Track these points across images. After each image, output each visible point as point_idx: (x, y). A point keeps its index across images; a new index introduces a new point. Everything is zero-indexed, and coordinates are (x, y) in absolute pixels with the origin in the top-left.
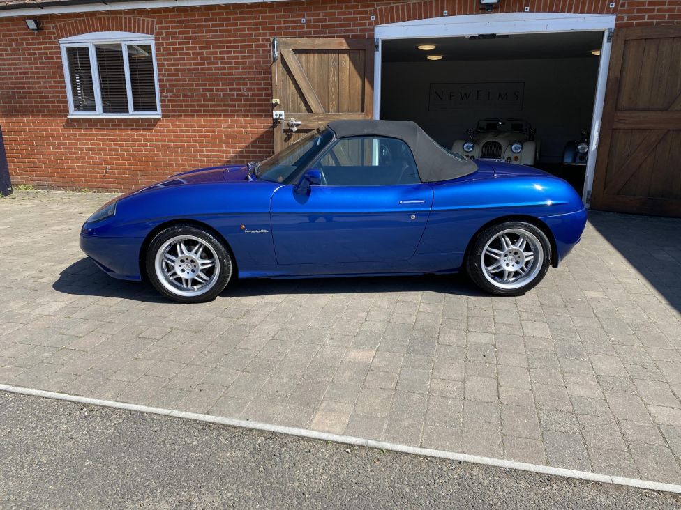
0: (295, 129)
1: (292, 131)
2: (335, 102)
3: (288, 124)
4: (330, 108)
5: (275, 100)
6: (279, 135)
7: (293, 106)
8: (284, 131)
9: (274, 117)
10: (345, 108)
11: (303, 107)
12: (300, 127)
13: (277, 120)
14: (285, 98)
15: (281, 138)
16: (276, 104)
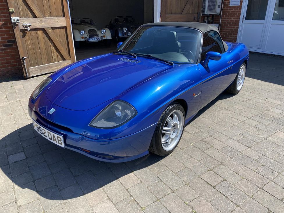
0: (29, 29)
1: (27, 30)
2: (48, 11)
3: (23, 26)
4: (46, 14)
5: (11, 10)
6: (18, 34)
7: (23, 13)
8: (22, 31)
9: (13, 21)
10: (54, 14)
11: (30, 14)
12: (31, 27)
13: (15, 23)
14: (17, 7)
15: (20, 35)
16: (13, 12)
